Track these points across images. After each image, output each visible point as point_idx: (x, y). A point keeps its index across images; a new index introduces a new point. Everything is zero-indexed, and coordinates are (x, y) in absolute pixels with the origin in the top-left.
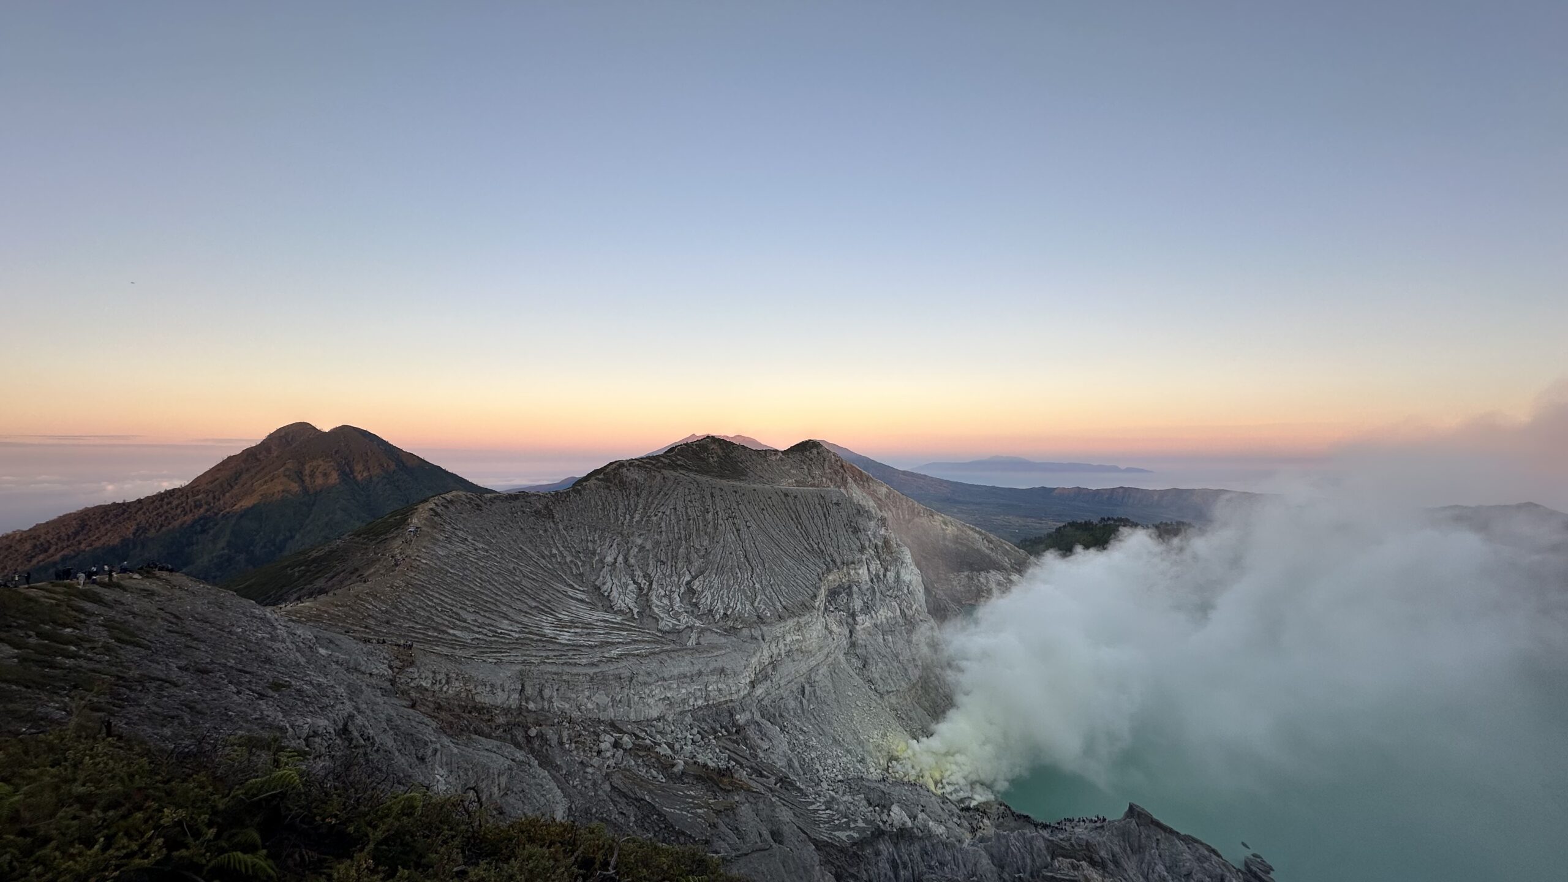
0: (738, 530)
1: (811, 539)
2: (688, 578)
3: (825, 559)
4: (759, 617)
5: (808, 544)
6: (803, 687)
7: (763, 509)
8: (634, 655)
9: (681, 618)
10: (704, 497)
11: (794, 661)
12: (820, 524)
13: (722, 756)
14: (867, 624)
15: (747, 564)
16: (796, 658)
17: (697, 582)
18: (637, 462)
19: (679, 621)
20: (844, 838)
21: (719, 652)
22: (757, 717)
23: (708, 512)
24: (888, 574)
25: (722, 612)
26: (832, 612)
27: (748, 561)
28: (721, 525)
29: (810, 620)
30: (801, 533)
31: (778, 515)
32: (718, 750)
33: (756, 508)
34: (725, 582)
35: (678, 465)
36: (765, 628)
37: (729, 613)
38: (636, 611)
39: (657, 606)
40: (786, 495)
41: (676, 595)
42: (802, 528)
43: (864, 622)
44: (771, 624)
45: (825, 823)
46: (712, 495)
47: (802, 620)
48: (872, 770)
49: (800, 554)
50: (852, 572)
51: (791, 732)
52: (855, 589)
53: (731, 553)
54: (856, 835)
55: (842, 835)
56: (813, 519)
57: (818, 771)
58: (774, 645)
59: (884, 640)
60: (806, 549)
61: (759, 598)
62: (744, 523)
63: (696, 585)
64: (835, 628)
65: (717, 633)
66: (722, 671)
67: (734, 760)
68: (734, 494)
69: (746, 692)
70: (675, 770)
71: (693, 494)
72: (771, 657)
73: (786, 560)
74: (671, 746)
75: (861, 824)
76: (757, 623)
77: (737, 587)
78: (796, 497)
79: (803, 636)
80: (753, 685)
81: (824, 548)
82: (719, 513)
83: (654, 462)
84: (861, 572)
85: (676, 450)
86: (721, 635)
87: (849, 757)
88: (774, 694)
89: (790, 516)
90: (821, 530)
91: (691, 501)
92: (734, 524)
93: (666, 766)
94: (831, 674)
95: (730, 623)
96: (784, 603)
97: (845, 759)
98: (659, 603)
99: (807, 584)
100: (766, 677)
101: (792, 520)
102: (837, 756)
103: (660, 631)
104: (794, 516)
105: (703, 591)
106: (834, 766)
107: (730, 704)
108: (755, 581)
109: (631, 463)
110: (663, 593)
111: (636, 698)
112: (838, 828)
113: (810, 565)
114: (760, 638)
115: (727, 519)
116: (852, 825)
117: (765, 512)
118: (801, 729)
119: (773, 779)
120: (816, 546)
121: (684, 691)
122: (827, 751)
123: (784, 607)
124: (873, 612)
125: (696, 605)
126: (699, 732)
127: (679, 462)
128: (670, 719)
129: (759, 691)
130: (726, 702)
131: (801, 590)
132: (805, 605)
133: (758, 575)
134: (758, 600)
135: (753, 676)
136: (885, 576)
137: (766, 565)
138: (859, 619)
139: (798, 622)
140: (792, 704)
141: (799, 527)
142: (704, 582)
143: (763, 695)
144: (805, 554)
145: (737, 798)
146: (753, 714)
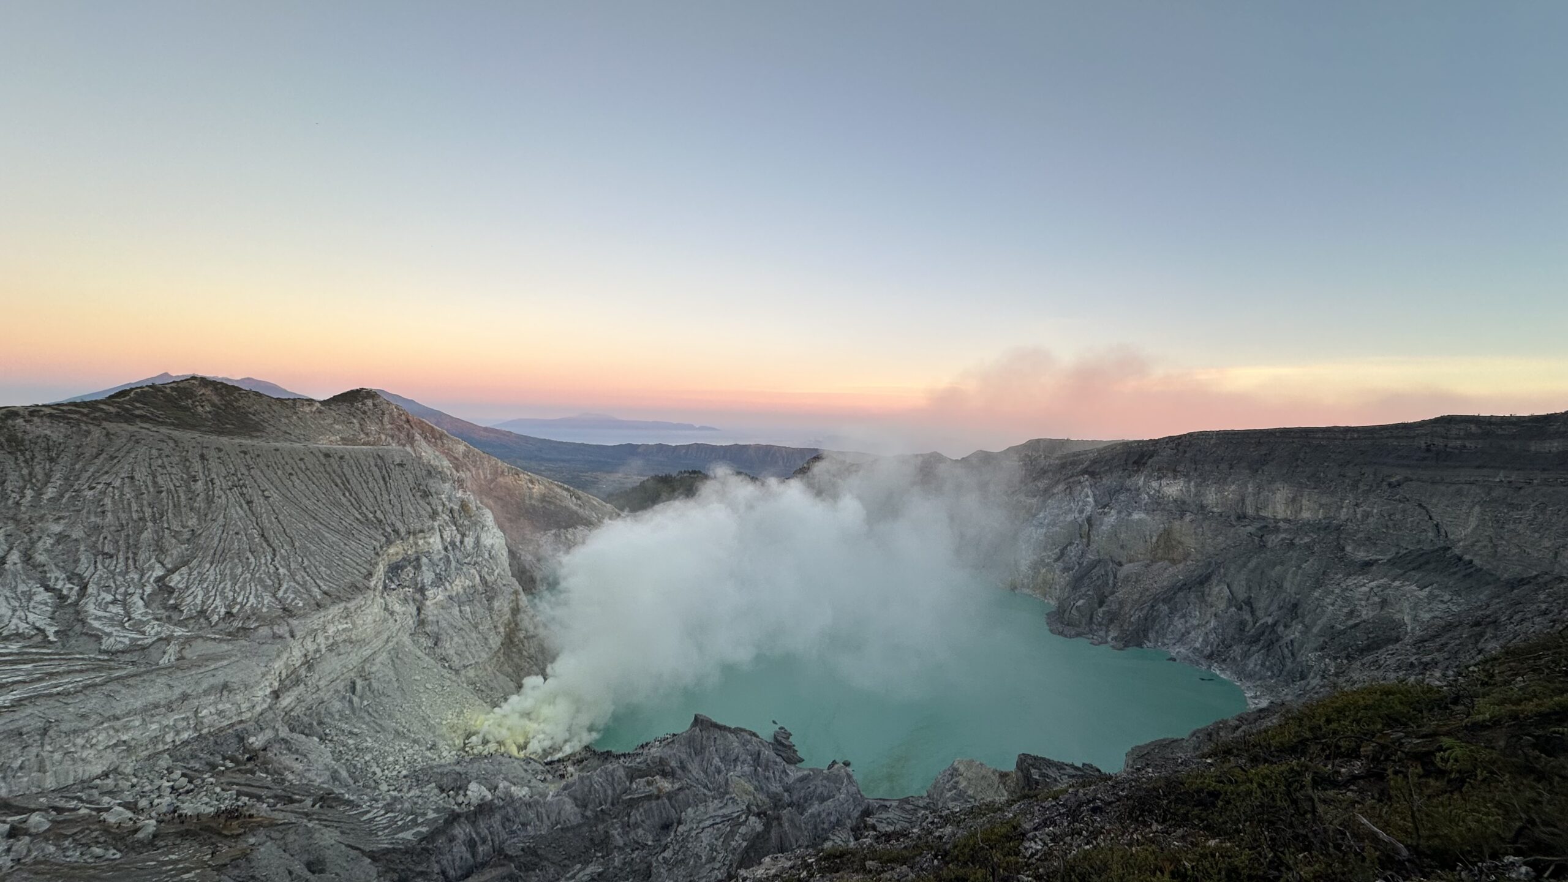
0: (249, 503)
1: (364, 508)
2: (159, 572)
3: (384, 529)
4: (284, 609)
5: (360, 514)
6: (354, 683)
7: (291, 474)
8: (51, 695)
9: (147, 629)
10: (187, 460)
11: (339, 655)
12: (377, 490)
13: (226, 795)
14: (440, 597)
15: (265, 545)
16: (342, 651)
17: (176, 577)
18: (48, 411)
19: (143, 633)
20: (410, 837)
21: (219, 664)
22: (284, 732)
23: (195, 481)
24: (466, 540)
25: (223, 611)
26: (394, 589)
27: (266, 541)
28: (219, 497)
29: (363, 603)
30: (350, 501)
31: (315, 480)
32: (218, 790)
33: (279, 472)
34: (228, 572)
35: (138, 416)
36: (294, 622)
37: (235, 611)
38: (51, 631)
39: (97, 618)
40: (327, 455)
41: (136, 598)
42: (351, 495)
43: (435, 596)
44: (305, 616)
45: (385, 828)
46: (202, 457)
47: (352, 605)
48: (445, 754)
49: (349, 527)
50: (421, 542)
51: (335, 738)
52: (424, 560)
53: (237, 533)
54: (424, 829)
55: (408, 835)
56: (367, 483)
57: (374, 773)
58: (309, 640)
59: (461, 611)
60: (358, 519)
61: (285, 586)
62: (260, 493)
63: (175, 580)
64: (397, 608)
65: (215, 639)
66: (225, 686)
67: (246, 794)
68: (242, 455)
69: (265, 706)
70: (140, 835)
71: (167, 456)
72: (306, 656)
73: (327, 535)
74: (131, 806)
75: (431, 815)
76: (282, 618)
77: (249, 575)
78: (341, 458)
79: (354, 623)
80: (276, 695)
81: (382, 517)
82: (217, 481)
83: (85, 411)
84: (431, 540)
85: (132, 394)
86: (221, 640)
87: (416, 747)
88: (309, 699)
89: (333, 481)
90: (379, 497)
91: (163, 467)
92: (242, 494)
93: (119, 837)
94: (393, 661)
95: (237, 624)
96: (325, 588)
97: (410, 751)
98: (101, 613)
99: (359, 561)
100: (297, 682)
101: (337, 485)
102: (401, 750)
103: (106, 652)
104: (339, 481)
105: (187, 588)
106: (396, 762)
107: (238, 727)
108: (278, 566)
109: (34, 412)
110: (110, 598)
111: (57, 756)
112: (402, 829)
113: (362, 538)
114: (287, 635)
115: (230, 489)
116: (420, 820)
117: (294, 478)
118: (350, 732)
119: (309, 802)
120: (371, 515)
121: (154, 726)
122: (387, 748)
123: (325, 593)
124: (447, 584)
125: (175, 607)
126: (183, 775)
127: (137, 412)
128: (129, 770)
129: (286, 701)
130: (232, 725)
131: (350, 570)
132: (356, 587)
133: (283, 557)
134: (283, 589)
135: (276, 684)
136: (462, 542)
137: (297, 544)
138: (429, 593)
139: (346, 608)
140: (337, 705)
141: (347, 494)
142: (190, 575)
143: (293, 705)
144: (355, 525)
145: (252, 840)
146: (277, 730)
